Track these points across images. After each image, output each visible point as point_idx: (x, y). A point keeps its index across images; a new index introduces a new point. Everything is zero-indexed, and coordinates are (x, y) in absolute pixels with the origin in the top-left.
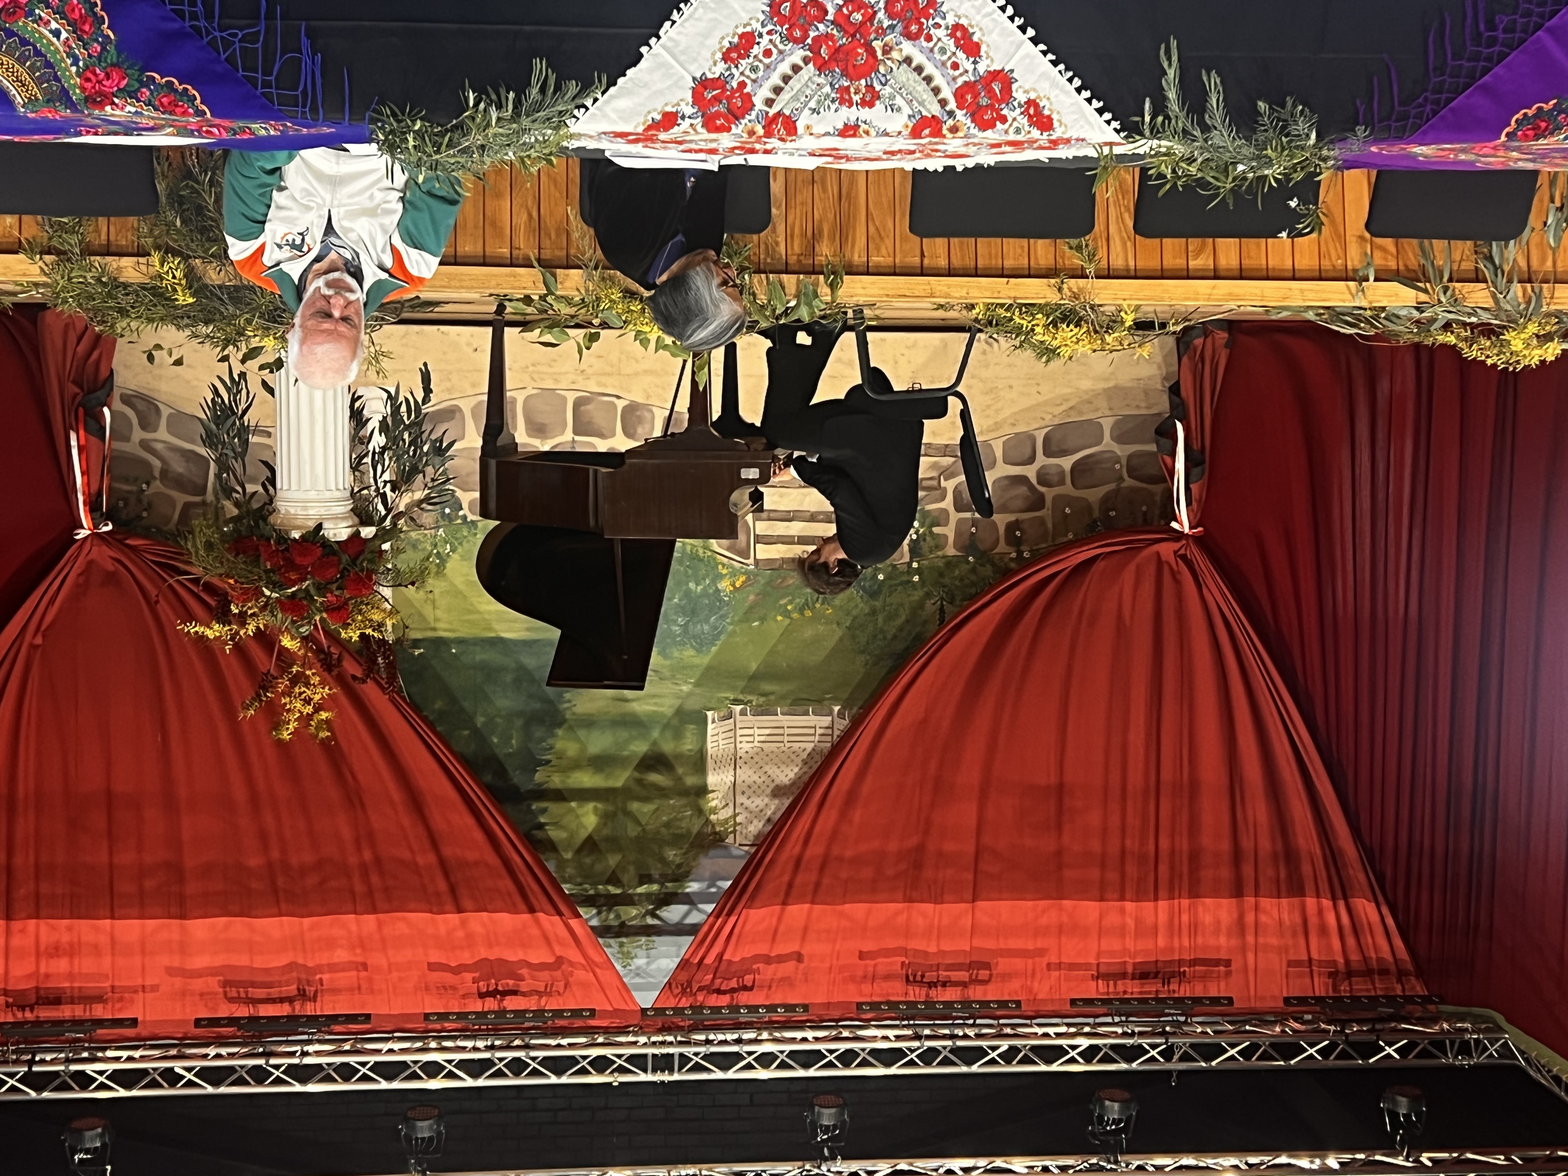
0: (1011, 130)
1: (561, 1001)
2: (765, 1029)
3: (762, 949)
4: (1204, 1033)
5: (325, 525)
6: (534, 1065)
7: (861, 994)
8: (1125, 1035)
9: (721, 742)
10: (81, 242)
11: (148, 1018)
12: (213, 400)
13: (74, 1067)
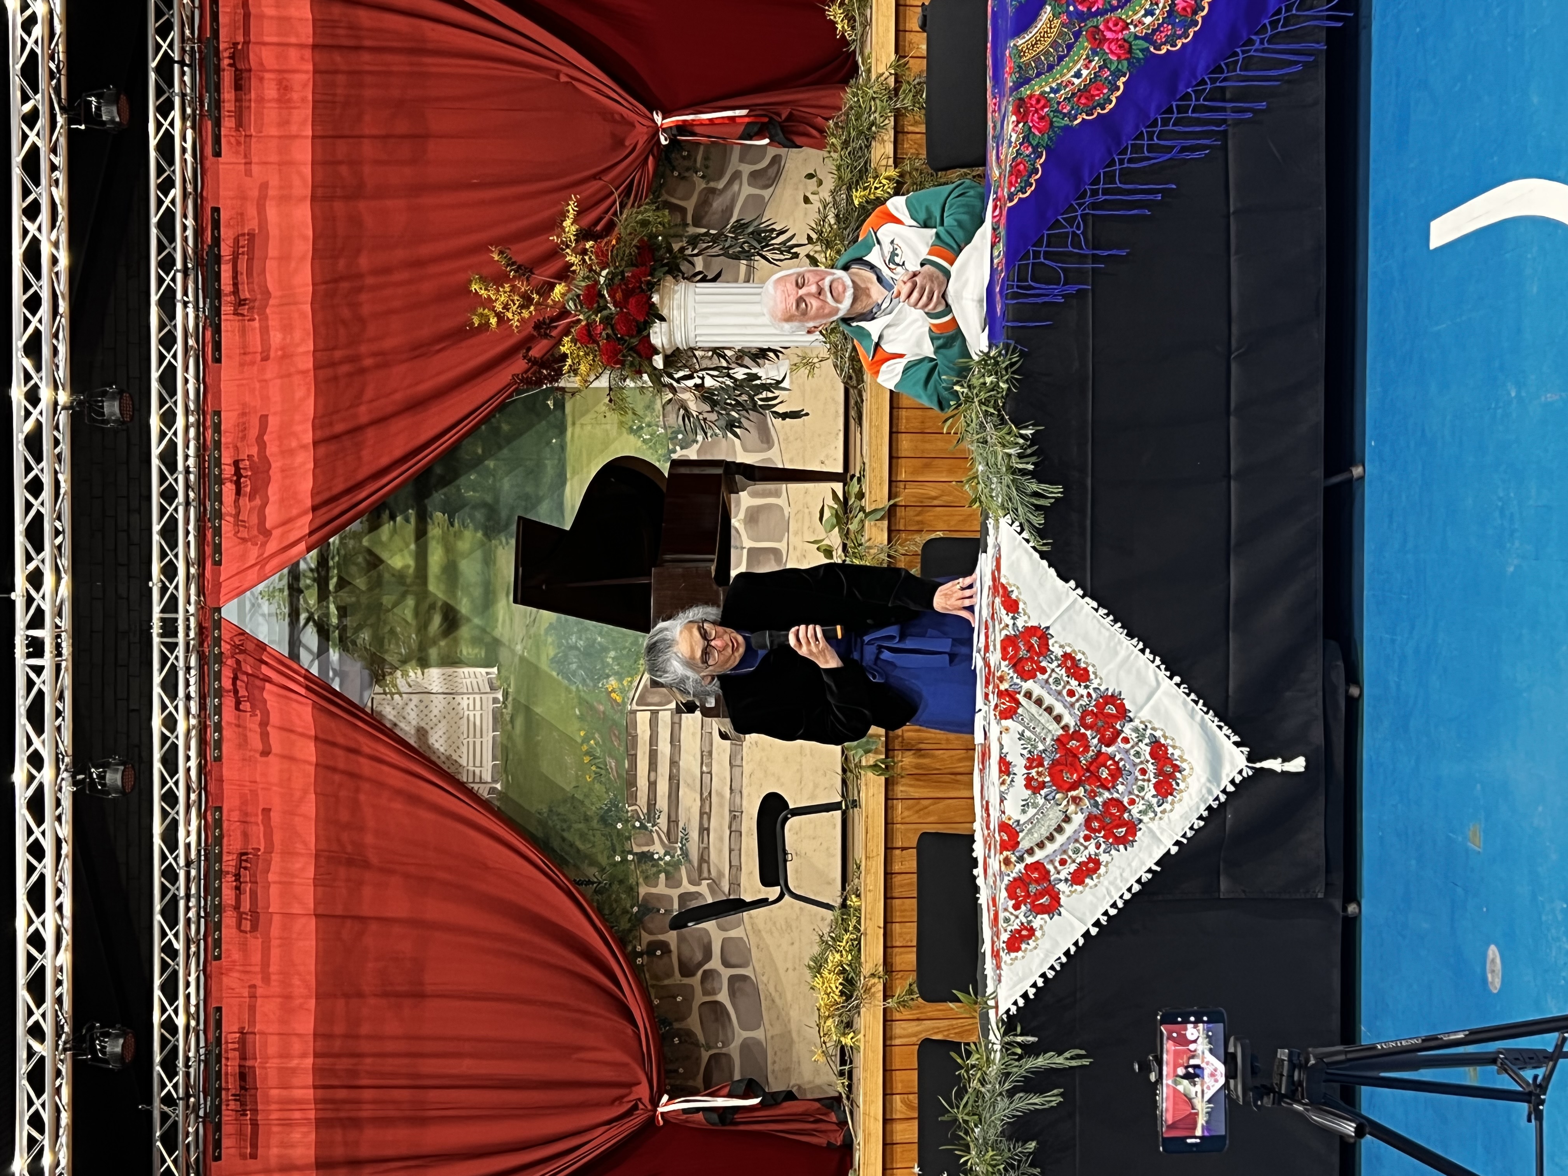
0: (1007, 914)
1: (228, 535)
2: (200, 722)
3: (275, 718)
4: (187, 1134)
5: (664, 324)
6: (171, 510)
7: (230, 811)
8: (187, 1059)
9: (468, 681)
10: (906, 108)
11: (221, 166)
12: (774, 230)
13: (177, 101)
